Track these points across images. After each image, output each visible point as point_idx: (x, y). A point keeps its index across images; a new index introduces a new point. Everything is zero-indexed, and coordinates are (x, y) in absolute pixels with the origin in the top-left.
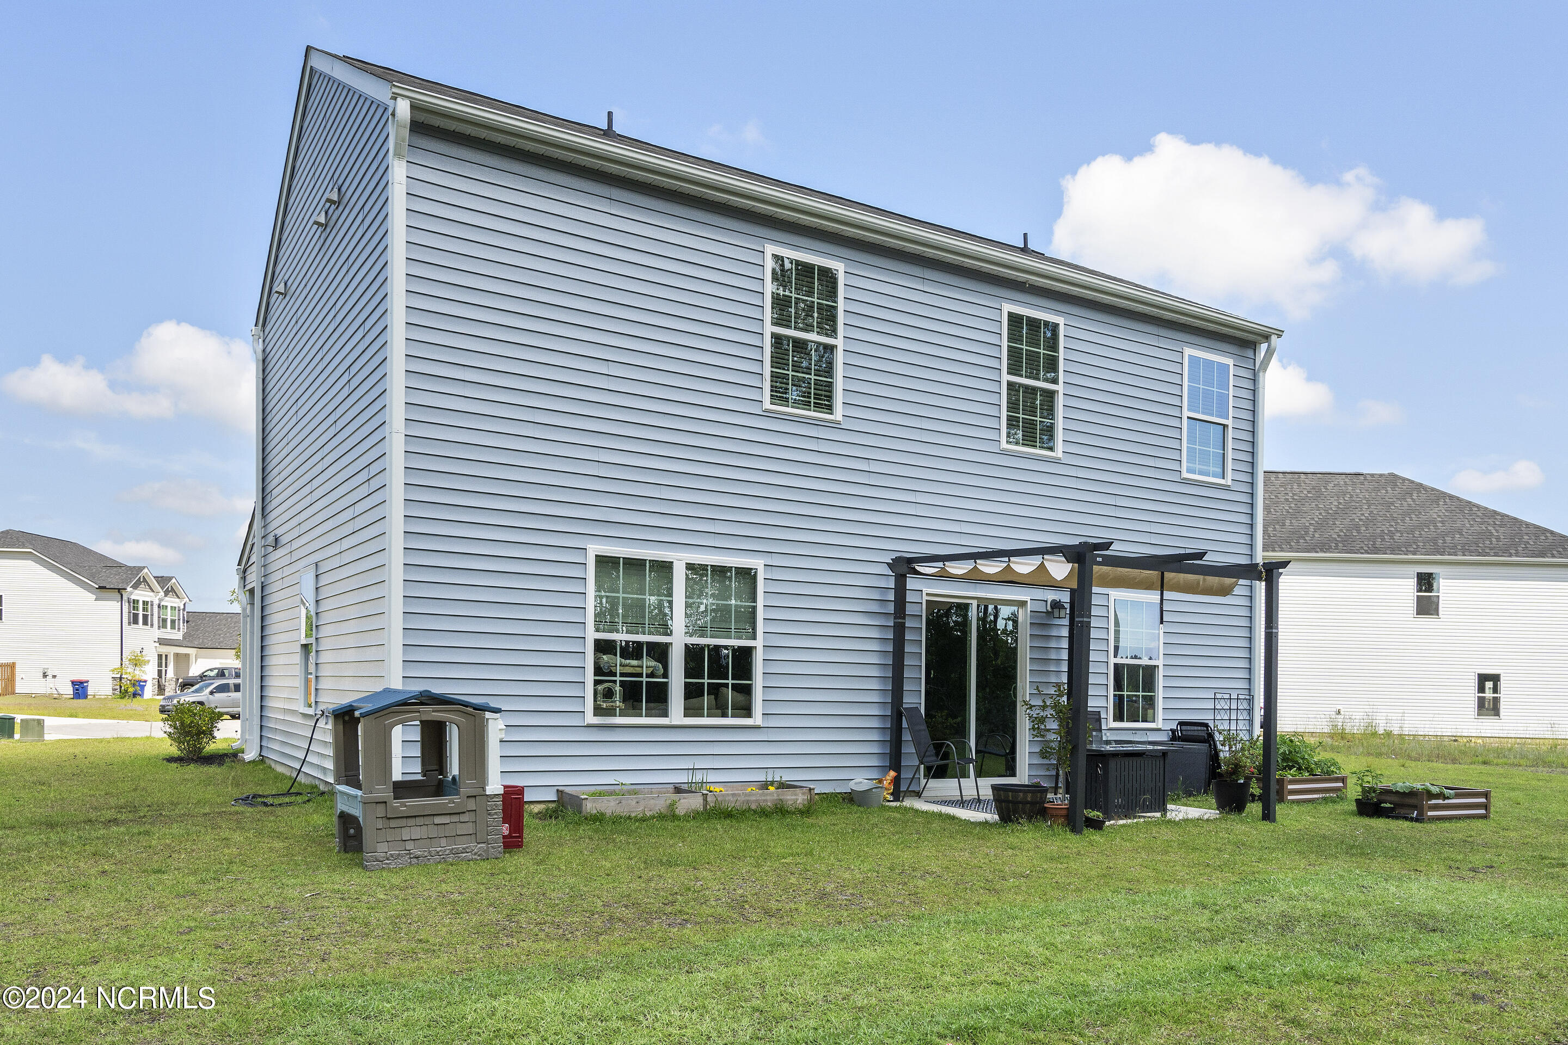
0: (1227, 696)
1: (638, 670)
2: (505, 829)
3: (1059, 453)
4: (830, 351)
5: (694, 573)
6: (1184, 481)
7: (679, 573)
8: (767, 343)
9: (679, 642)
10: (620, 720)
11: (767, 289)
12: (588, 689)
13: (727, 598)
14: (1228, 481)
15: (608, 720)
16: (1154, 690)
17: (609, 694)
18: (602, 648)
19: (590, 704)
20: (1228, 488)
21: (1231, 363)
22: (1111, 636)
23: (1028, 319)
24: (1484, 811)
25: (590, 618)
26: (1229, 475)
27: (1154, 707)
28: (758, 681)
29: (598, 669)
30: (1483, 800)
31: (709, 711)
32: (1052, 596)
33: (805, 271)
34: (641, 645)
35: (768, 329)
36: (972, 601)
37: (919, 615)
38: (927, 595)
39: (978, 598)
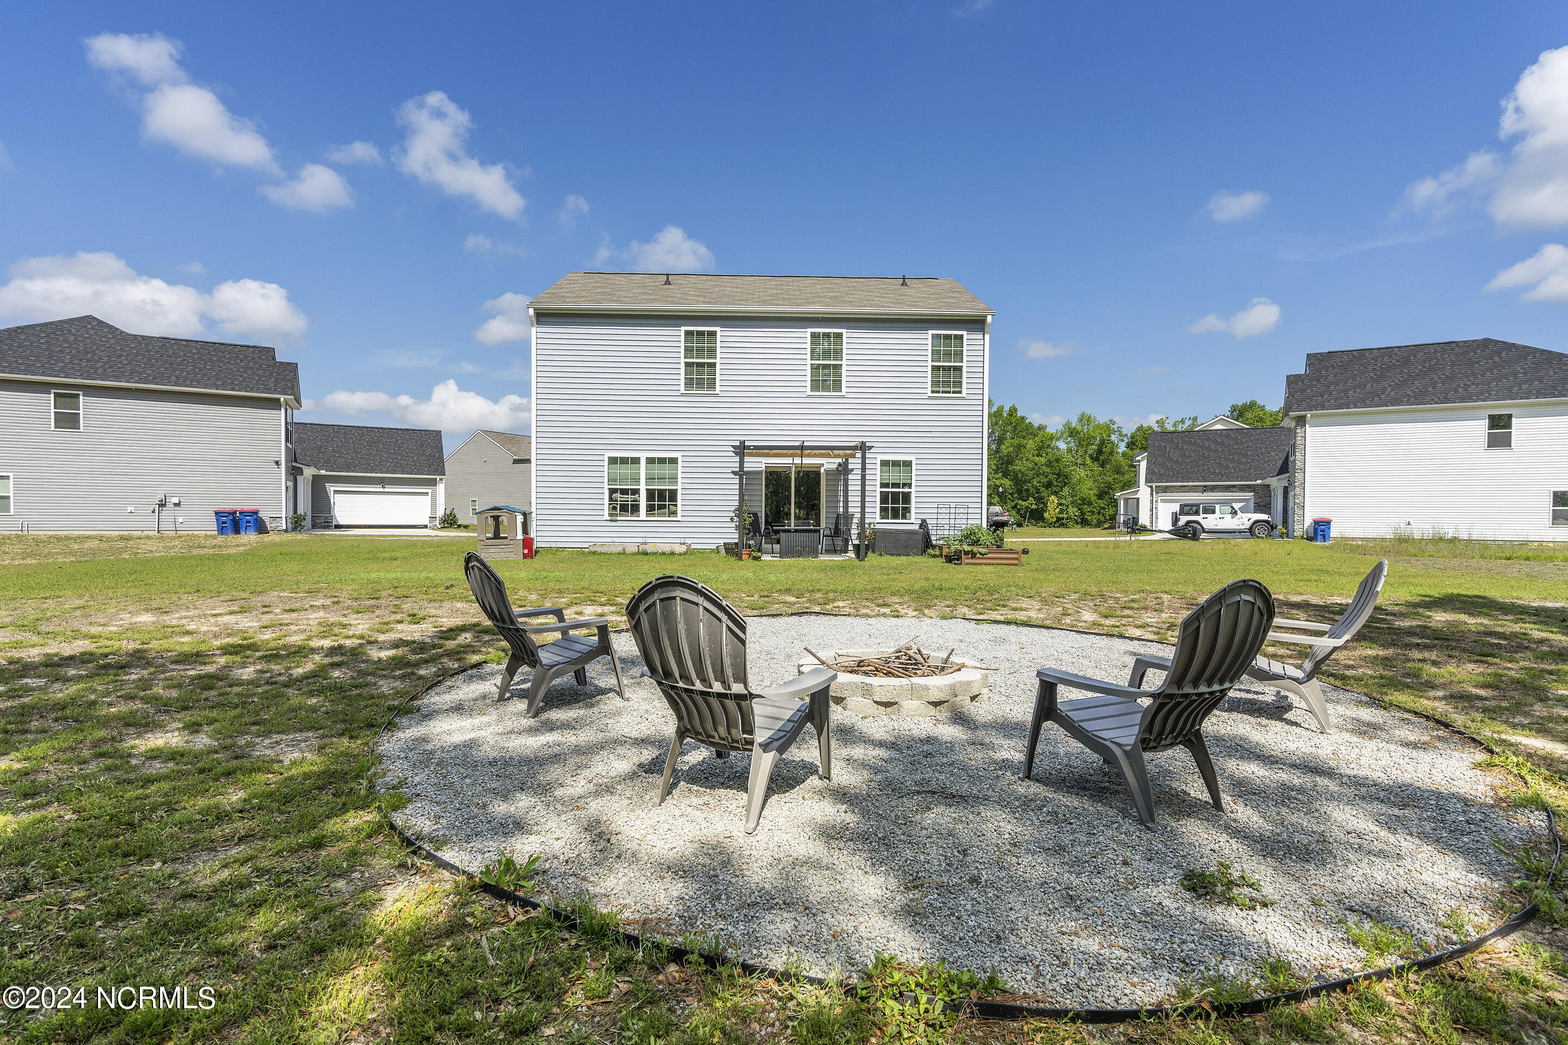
0: (949, 506)
1: (628, 499)
2: (526, 551)
3: (843, 393)
4: (714, 365)
5: (650, 461)
6: (930, 398)
7: (643, 462)
8: (683, 366)
9: (643, 488)
10: (619, 518)
11: (682, 344)
12: (606, 507)
13: (666, 470)
14: (964, 394)
15: (614, 518)
16: (909, 503)
17: (615, 508)
18: (612, 491)
19: (606, 512)
20: (963, 398)
21: (964, 333)
22: (878, 478)
23: (824, 333)
24: (1016, 562)
25: (606, 480)
26: (964, 391)
27: (910, 512)
28: (679, 502)
29: (611, 499)
30: (1016, 556)
31: (659, 515)
32: (840, 460)
33: (701, 334)
34: (628, 490)
35: (683, 360)
36: (791, 465)
37: (759, 473)
38: (765, 464)
39: (794, 464)
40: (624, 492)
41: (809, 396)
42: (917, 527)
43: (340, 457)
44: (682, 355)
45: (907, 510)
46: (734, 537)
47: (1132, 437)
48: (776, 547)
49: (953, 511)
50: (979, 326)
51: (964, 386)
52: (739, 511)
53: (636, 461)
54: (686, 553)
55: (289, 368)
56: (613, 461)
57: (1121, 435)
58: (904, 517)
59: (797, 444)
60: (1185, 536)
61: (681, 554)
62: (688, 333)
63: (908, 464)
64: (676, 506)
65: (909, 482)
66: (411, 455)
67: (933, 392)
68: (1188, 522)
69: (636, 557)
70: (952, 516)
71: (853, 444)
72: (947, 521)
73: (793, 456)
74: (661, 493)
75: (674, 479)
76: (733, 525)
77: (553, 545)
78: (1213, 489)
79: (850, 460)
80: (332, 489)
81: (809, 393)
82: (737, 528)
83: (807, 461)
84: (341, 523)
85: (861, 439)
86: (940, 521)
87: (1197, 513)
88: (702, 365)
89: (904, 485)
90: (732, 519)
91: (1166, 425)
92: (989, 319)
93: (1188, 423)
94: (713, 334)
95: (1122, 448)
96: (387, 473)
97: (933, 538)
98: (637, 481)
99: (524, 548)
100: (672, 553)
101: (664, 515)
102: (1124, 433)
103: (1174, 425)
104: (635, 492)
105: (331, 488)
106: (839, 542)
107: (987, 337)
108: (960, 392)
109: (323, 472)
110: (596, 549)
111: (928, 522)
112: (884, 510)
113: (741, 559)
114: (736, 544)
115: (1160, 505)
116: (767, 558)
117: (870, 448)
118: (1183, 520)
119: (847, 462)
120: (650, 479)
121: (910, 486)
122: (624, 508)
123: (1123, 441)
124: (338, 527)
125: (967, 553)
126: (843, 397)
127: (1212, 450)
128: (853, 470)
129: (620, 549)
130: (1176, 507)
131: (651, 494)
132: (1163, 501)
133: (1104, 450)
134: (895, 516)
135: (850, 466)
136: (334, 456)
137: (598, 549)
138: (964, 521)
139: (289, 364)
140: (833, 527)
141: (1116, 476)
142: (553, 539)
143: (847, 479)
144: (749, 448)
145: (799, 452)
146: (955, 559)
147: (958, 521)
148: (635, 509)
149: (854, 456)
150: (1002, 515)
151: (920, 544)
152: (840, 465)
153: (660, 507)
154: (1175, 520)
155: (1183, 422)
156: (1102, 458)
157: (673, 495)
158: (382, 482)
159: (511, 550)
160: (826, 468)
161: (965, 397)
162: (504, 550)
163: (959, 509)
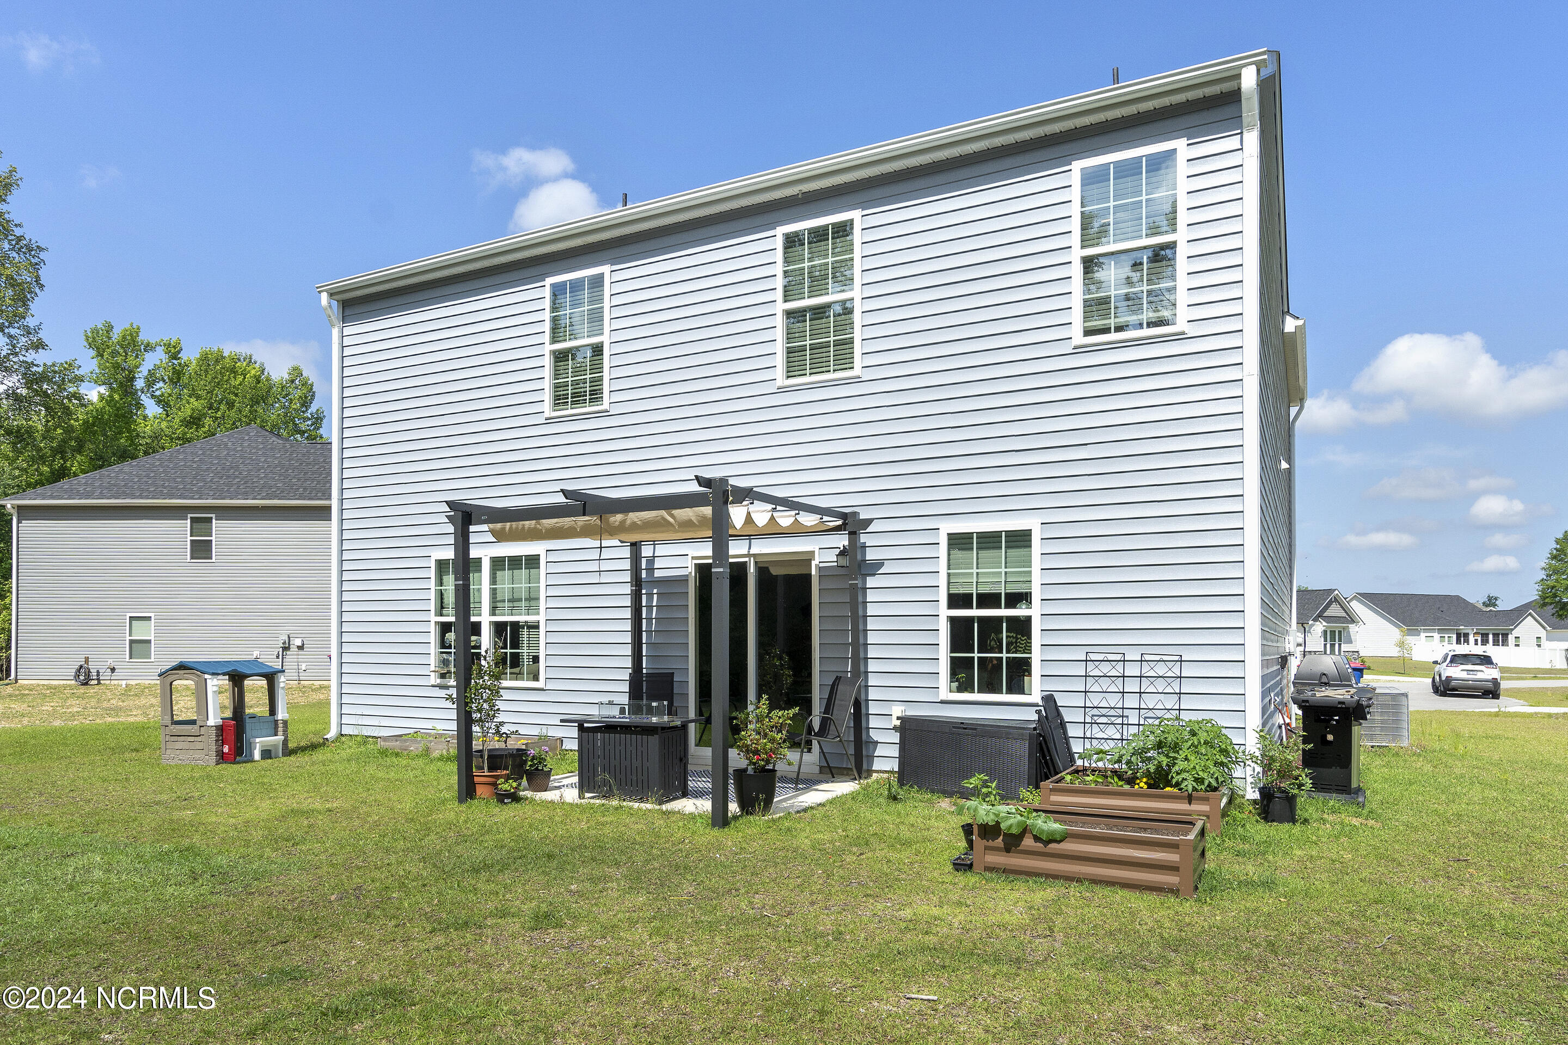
0: (1119, 657)
2: (228, 748)
3: (857, 371)
4: (599, 349)
5: (497, 565)
6: (1081, 350)
8: (547, 361)
9: (486, 620)
11: (547, 316)
13: (522, 581)
14: (1181, 325)
16: (1028, 649)
20: (1179, 337)
21: (1179, 145)
22: (942, 581)
23: (812, 231)
26: (1183, 315)
27: (1030, 675)
32: (844, 541)
33: (577, 286)
35: (548, 349)
36: (747, 559)
37: (683, 580)
38: (693, 558)
39: (754, 555)
41: (782, 390)
42: (1035, 715)
44: (547, 337)
45: (1020, 668)
49: (1131, 670)
50: (1228, 111)
51: (1183, 298)
53: (477, 565)
58: (1014, 688)
62: (557, 290)
63: (1020, 540)
65: (1023, 589)
67: (1088, 332)
70: (1132, 686)
72: (1114, 700)
74: (517, 630)
75: (532, 599)
81: (782, 381)
83: (784, 546)
86: (1094, 699)
88: (580, 351)
89: (1012, 599)
94: (598, 281)
98: (480, 608)
99: (222, 741)
108: (1170, 320)
111: (1061, 700)
112: (960, 671)
119: (852, 547)
120: (496, 602)
121: (1027, 599)
126: (858, 380)
128: (879, 564)
134: (990, 686)
135: (873, 554)
138: (1170, 702)
143: (864, 588)
147: (1150, 701)
152: (843, 553)
157: (533, 634)
159: (199, 746)
160: (821, 565)
161: (1183, 333)
162: (192, 746)
163: (1152, 664)
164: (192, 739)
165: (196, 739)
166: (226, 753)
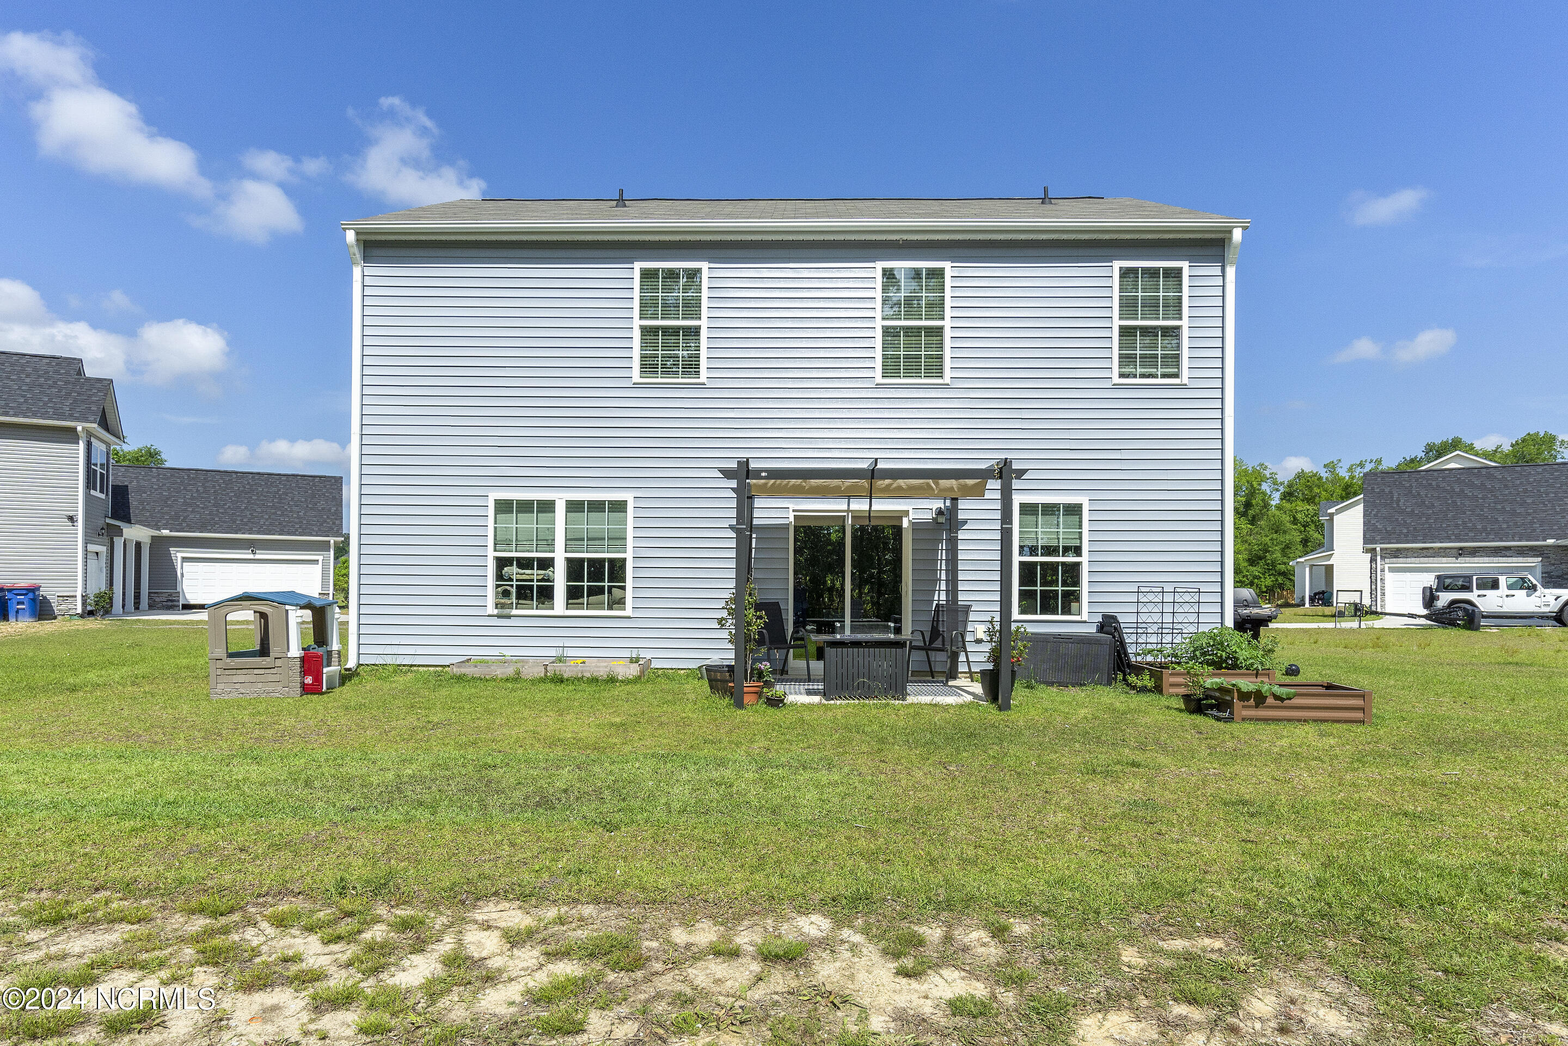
0: (1160, 590)
1: (532, 577)
2: (309, 680)
3: (947, 379)
4: (696, 331)
5: (574, 507)
6: (1117, 387)
7: (560, 508)
8: (637, 334)
9: (560, 556)
10: (514, 612)
11: (636, 294)
12: (490, 591)
13: (602, 523)
14: (1184, 379)
15: (506, 611)
16: (1077, 584)
17: (506, 594)
18: (502, 563)
19: (490, 601)
20: (1183, 387)
21: (1185, 265)
23: (908, 270)
24: (1359, 715)
25: (490, 542)
26: (1185, 373)
27: (1078, 600)
28: (629, 583)
29: (500, 576)
30: (1358, 702)
31: (589, 606)
32: (938, 504)
33: (672, 275)
34: (532, 559)
35: (637, 323)
36: (845, 514)
37: (785, 527)
38: (794, 511)
39: (852, 511)
40: (524, 564)
41: (879, 386)
42: (1092, 629)
43: (192, 512)
44: (636, 313)
45: (1071, 598)
46: (724, 654)
47: (1290, 486)
48: (817, 666)
49: (1168, 598)
50: (1215, 250)
51: (1185, 363)
52: (737, 606)
53: (547, 507)
54: (637, 680)
55: (99, 385)
56: (503, 507)
57: (1275, 483)
58: (1067, 611)
59: (864, 465)
60: (1452, 623)
61: (627, 682)
62: (647, 275)
63: (1074, 510)
64: (623, 588)
65: (1077, 543)
66: (295, 509)
67: (1122, 375)
68: (1454, 602)
69: (542, 686)
70: (1167, 608)
71: (983, 466)
72: (1157, 618)
73: (849, 495)
74: (596, 565)
75: (619, 539)
76: (725, 634)
77: (389, 660)
78: (1474, 552)
79: (962, 504)
80: (180, 555)
81: (879, 379)
82: (734, 639)
83: (881, 506)
84: (192, 602)
85: (1003, 456)
86: (1143, 618)
87: (1467, 588)
88: (675, 331)
89: (1066, 550)
90: (721, 621)
91: (1338, 470)
92: (1237, 235)
93: (1372, 466)
94: (693, 275)
95: (1275, 500)
96: (258, 533)
97: (1131, 650)
98: (551, 545)
99: (305, 672)
100: (612, 680)
101: (600, 606)
102: (1279, 480)
103: (1350, 469)
104: (546, 564)
105: (178, 554)
106: (940, 659)
107: (1231, 271)
108: (1176, 376)
109: (166, 532)
110: (464, 670)
111: (1119, 619)
112: (1026, 598)
113: (740, 704)
114: (731, 669)
115: (1389, 576)
116: (797, 697)
117: (1020, 473)
118: (1445, 598)
119: (954, 510)
120: (572, 540)
121: (1078, 551)
122: (524, 593)
123: (1277, 490)
124: (188, 607)
125: (1244, 696)
126: (946, 387)
127: (1466, 496)
128: (965, 522)
129: (510, 671)
130: (1429, 580)
131: (574, 569)
132: (1392, 570)
133: (1254, 502)
134: (1048, 608)
135: (961, 516)
136: (185, 510)
137: (468, 670)
138: (1193, 619)
139: (99, 380)
140: (927, 629)
141: (1275, 536)
142: (389, 650)
143: (956, 539)
144: (757, 474)
145: (865, 483)
146: (1211, 707)
147: (1180, 619)
148: (546, 594)
149: (978, 492)
150: (1256, 605)
151: (1106, 659)
152: (940, 512)
153: (593, 591)
154: (1429, 598)
155: (1361, 465)
156: (1251, 512)
157: (617, 569)
158: (252, 545)
159: (277, 678)
160: (914, 521)
161: (1186, 385)
162: (262, 678)
163: (1181, 594)
164: (262, 671)
165: (267, 671)
166: (307, 685)
